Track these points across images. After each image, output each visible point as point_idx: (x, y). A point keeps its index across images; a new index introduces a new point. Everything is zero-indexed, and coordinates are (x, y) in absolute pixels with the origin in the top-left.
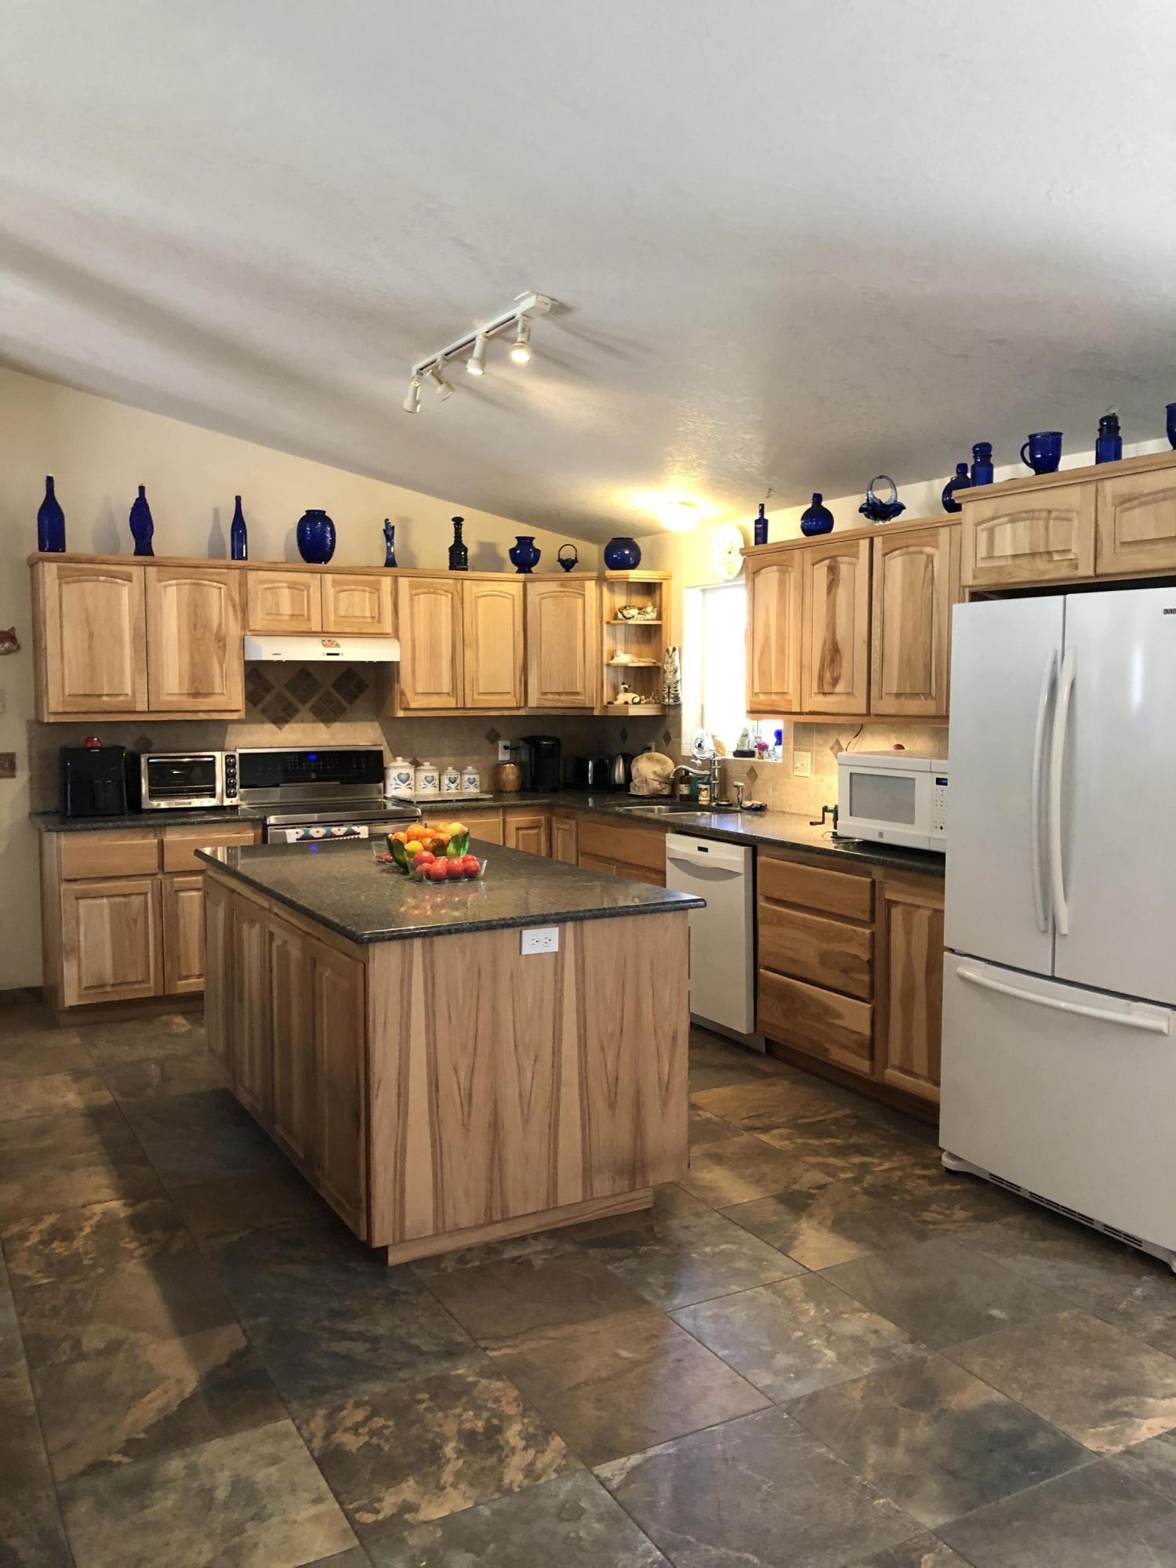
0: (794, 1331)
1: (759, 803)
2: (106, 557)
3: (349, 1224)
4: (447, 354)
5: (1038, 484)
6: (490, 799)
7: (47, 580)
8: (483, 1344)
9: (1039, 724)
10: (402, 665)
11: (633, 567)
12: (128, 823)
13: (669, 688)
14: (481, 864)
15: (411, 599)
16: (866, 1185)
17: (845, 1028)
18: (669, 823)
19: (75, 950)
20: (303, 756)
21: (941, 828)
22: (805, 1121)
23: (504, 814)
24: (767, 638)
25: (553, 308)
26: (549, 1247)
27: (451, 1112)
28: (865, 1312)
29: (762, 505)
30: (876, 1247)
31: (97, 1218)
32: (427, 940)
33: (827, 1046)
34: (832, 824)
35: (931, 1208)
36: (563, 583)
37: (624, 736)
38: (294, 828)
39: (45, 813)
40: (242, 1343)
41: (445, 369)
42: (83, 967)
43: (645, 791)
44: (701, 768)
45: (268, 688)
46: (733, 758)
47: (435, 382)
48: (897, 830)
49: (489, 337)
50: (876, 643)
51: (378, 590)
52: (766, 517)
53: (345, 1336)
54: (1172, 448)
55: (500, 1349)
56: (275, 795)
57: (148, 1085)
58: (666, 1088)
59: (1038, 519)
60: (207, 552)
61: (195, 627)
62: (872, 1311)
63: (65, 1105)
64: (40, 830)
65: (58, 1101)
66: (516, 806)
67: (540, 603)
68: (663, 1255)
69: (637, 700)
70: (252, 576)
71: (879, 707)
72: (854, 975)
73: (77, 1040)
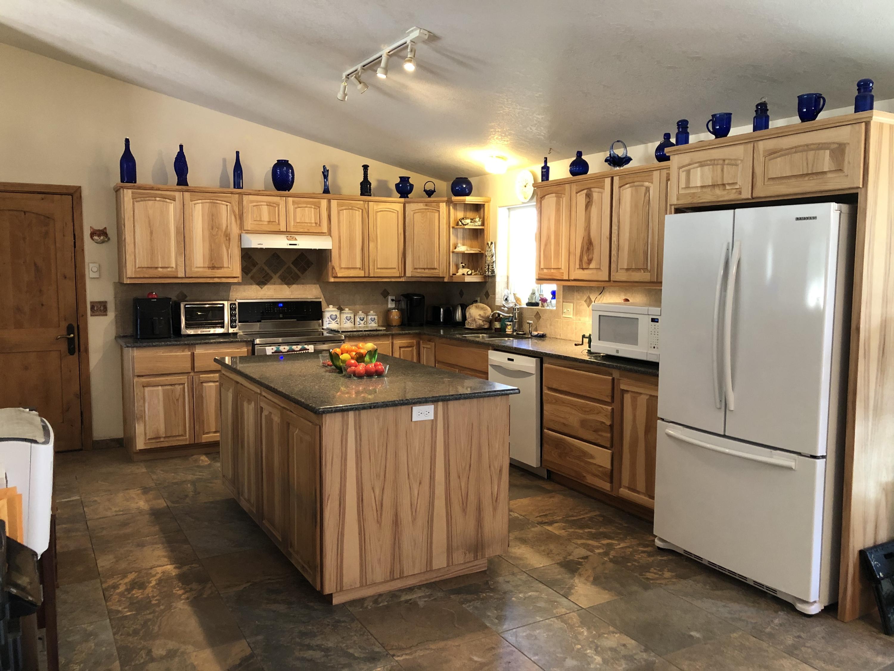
0: (575, 644)
1: (542, 333)
2: (160, 186)
3: (310, 580)
4: (364, 66)
5: (718, 144)
6: (384, 330)
7: (126, 199)
8: (391, 652)
9: (718, 287)
10: (333, 251)
11: (468, 194)
12: (174, 343)
13: (489, 266)
14: (385, 368)
15: (339, 213)
16: (611, 557)
17: (595, 464)
18: (490, 344)
19: (142, 417)
20: (275, 304)
21: (654, 347)
22: (573, 518)
23: (392, 339)
24: (549, 238)
25: (429, 37)
26: (428, 594)
27: (370, 515)
28: (616, 633)
29: (546, 158)
30: (620, 593)
31: (159, 576)
32: (357, 412)
33: (585, 475)
34: (588, 345)
35: (651, 571)
36: (427, 204)
37: (461, 294)
38: (271, 346)
39: (124, 337)
40: (248, 651)
41: (362, 75)
42: (147, 427)
43: (474, 325)
44: (507, 313)
45: (255, 264)
46: (526, 306)
47: (356, 82)
48: (627, 349)
49: (390, 55)
50: (614, 239)
51: (319, 207)
52: (548, 165)
53: (309, 647)
54: (801, 121)
55: (402, 656)
56: (256, 327)
57: (187, 496)
58: (496, 500)
59: (717, 165)
60: (218, 184)
61: (212, 229)
62: (621, 633)
63: (138, 508)
64: (121, 346)
65: (133, 505)
66: (400, 334)
67: (413, 215)
68: (495, 599)
69: (469, 273)
70: (245, 198)
71: (616, 276)
72: (600, 433)
73: (144, 470)
